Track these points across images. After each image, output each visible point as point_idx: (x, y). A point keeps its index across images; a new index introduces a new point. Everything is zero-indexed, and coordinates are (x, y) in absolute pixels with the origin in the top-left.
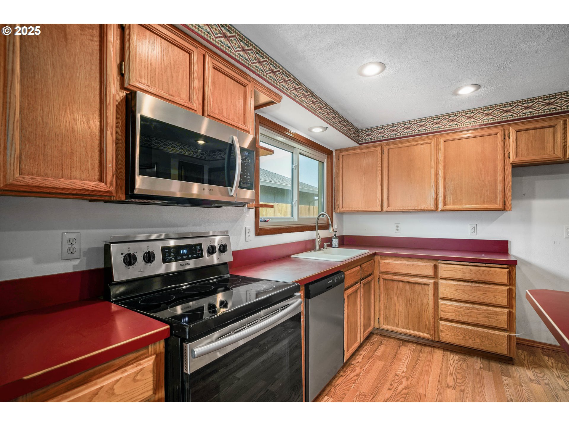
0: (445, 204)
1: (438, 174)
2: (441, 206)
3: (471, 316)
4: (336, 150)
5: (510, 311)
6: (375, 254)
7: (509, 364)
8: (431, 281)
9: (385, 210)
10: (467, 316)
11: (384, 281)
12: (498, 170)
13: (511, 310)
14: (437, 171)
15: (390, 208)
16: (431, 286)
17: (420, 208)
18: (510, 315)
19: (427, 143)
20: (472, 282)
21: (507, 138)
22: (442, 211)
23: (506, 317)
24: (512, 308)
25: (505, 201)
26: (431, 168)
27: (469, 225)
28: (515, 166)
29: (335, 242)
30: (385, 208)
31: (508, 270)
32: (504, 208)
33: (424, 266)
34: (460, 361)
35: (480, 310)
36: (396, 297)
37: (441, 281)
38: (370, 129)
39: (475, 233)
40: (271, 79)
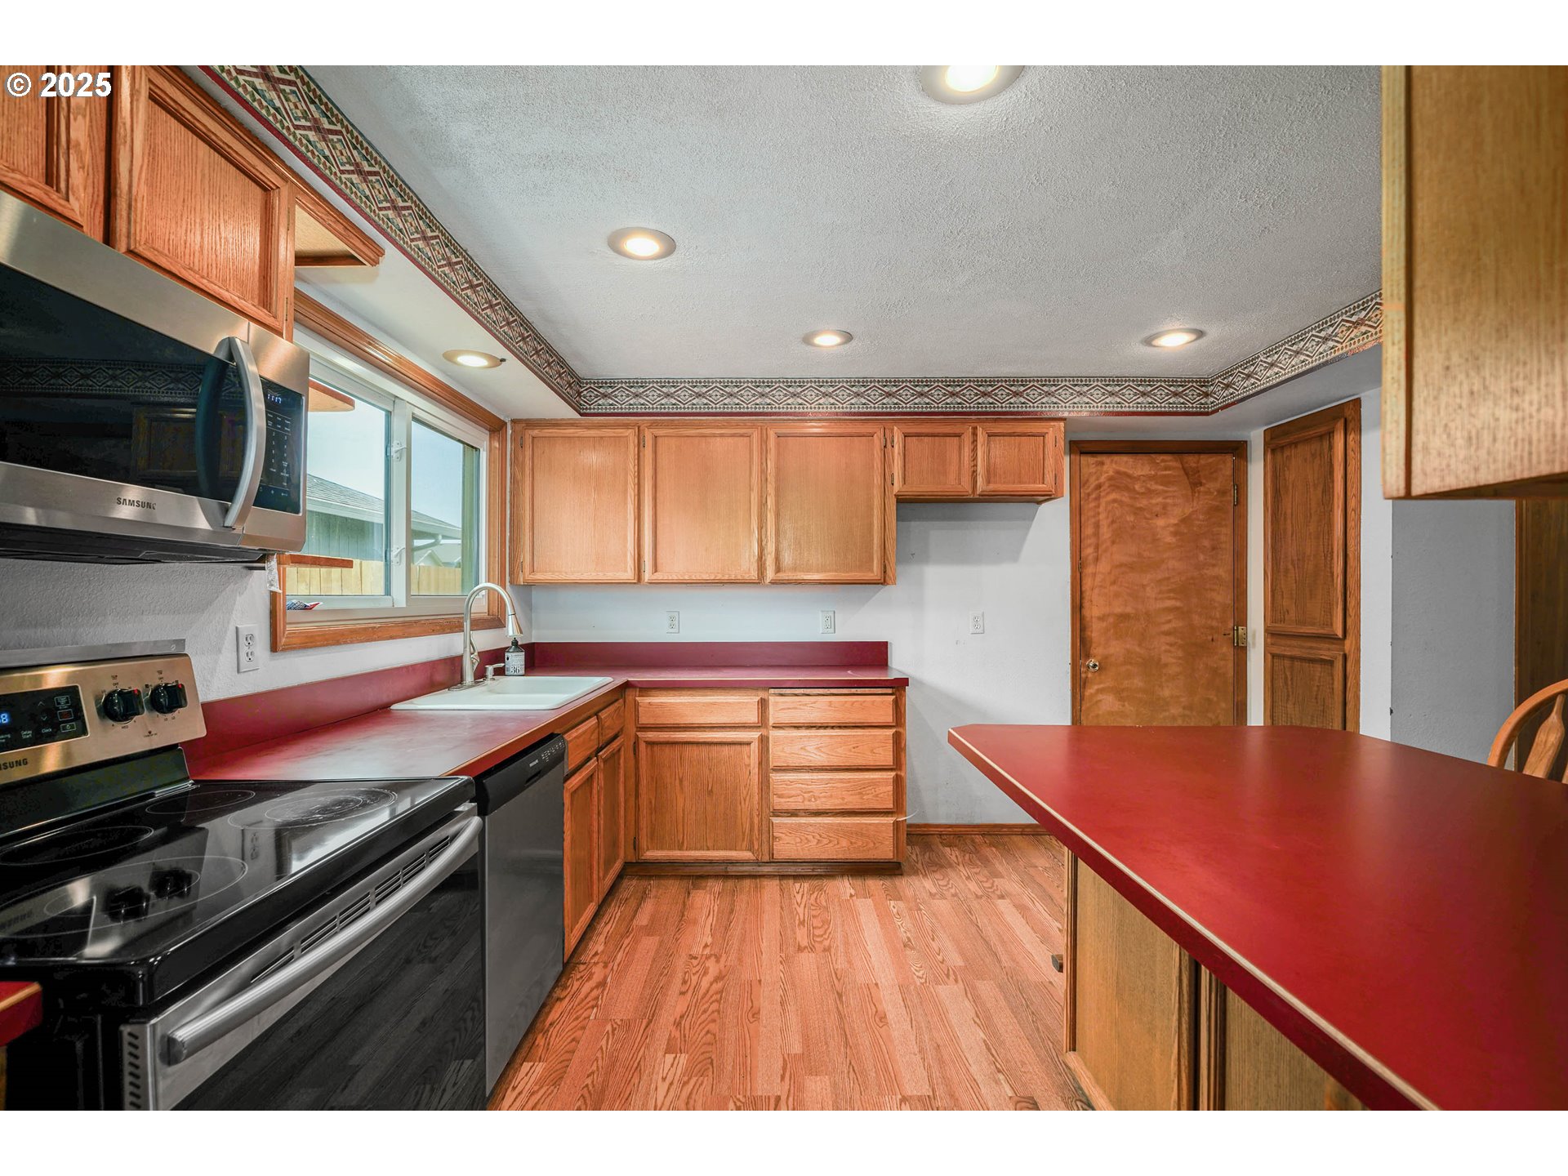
0: (778, 570)
1: (764, 505)
2: (770, 574)
3: (831, 796)
4: (514, 421)
5: (897, 775)
6: (627, 685)
7: (895, 875)
8: (754, 735)
9: (646, 580)
10: (825, 797)
11: (649, 748)
12: (875, 507)
13: (899, 773)
14: (762, 497)
15: (659, 576)
16: (755, 747)
17: (726, 577)
18: (898, 783)
19: (742, 436)
20: (833, 727)
21: (889, 445)
22: (774, 583)
23: (890, 788)
24: (900, 769)
25: (885, 567)
26: (751, 489)
27: (820, 612)
28: (901, 500)
29: (516, 660)
30: (647, 576)
31: (894, 697)
32: (883, 581)
33: (739, 703)
34: (814, 893)
35: (849, 781)
36: (677, 781)
37: (774, 734)
38: (611, 383)
39: (832, 630)
40: (354, 190)
